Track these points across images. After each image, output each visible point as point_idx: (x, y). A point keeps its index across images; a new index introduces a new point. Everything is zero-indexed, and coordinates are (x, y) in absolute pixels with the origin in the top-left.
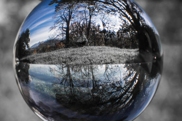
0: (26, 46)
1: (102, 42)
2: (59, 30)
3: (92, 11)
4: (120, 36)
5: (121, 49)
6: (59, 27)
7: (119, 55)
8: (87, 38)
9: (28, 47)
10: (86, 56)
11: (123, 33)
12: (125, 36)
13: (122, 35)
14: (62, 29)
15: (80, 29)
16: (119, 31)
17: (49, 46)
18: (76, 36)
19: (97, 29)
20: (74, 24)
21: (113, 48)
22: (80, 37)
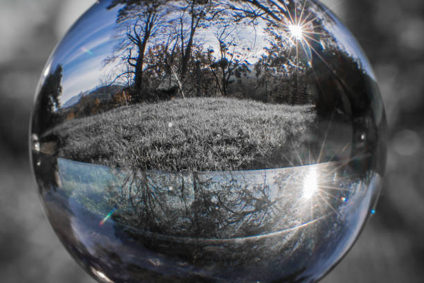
0: (54, 104)
1: (216, 87)
2: (122, 65)
3: (199, 19)
4: (263, 73)
5: (264, 105)
6: (123, 56)
7: (260, 119)
8: (181, 80)
9: (58, 105)
10: (178, 122)
11: (272, 66)
12: (276, 72)
13: (267, 70)
14: (129, 61)
15: (166, 61)
16: (260, 61)
17: (99, 101)
18: (156, 75)
19: (206, 58)
20: (154, 49)
21: (244, 102)
22: (164, 77)
